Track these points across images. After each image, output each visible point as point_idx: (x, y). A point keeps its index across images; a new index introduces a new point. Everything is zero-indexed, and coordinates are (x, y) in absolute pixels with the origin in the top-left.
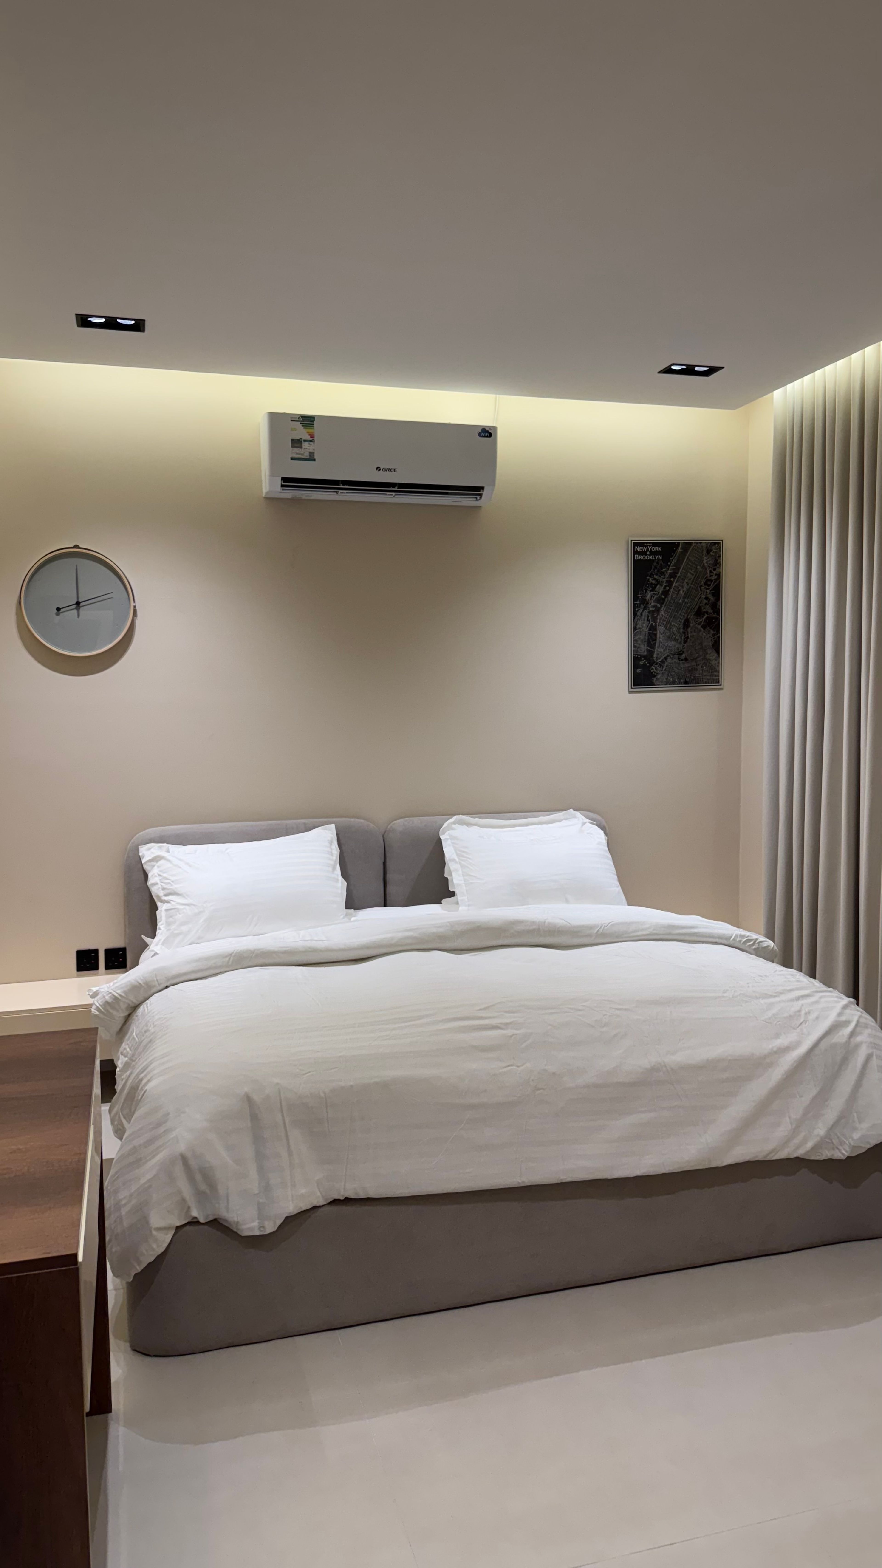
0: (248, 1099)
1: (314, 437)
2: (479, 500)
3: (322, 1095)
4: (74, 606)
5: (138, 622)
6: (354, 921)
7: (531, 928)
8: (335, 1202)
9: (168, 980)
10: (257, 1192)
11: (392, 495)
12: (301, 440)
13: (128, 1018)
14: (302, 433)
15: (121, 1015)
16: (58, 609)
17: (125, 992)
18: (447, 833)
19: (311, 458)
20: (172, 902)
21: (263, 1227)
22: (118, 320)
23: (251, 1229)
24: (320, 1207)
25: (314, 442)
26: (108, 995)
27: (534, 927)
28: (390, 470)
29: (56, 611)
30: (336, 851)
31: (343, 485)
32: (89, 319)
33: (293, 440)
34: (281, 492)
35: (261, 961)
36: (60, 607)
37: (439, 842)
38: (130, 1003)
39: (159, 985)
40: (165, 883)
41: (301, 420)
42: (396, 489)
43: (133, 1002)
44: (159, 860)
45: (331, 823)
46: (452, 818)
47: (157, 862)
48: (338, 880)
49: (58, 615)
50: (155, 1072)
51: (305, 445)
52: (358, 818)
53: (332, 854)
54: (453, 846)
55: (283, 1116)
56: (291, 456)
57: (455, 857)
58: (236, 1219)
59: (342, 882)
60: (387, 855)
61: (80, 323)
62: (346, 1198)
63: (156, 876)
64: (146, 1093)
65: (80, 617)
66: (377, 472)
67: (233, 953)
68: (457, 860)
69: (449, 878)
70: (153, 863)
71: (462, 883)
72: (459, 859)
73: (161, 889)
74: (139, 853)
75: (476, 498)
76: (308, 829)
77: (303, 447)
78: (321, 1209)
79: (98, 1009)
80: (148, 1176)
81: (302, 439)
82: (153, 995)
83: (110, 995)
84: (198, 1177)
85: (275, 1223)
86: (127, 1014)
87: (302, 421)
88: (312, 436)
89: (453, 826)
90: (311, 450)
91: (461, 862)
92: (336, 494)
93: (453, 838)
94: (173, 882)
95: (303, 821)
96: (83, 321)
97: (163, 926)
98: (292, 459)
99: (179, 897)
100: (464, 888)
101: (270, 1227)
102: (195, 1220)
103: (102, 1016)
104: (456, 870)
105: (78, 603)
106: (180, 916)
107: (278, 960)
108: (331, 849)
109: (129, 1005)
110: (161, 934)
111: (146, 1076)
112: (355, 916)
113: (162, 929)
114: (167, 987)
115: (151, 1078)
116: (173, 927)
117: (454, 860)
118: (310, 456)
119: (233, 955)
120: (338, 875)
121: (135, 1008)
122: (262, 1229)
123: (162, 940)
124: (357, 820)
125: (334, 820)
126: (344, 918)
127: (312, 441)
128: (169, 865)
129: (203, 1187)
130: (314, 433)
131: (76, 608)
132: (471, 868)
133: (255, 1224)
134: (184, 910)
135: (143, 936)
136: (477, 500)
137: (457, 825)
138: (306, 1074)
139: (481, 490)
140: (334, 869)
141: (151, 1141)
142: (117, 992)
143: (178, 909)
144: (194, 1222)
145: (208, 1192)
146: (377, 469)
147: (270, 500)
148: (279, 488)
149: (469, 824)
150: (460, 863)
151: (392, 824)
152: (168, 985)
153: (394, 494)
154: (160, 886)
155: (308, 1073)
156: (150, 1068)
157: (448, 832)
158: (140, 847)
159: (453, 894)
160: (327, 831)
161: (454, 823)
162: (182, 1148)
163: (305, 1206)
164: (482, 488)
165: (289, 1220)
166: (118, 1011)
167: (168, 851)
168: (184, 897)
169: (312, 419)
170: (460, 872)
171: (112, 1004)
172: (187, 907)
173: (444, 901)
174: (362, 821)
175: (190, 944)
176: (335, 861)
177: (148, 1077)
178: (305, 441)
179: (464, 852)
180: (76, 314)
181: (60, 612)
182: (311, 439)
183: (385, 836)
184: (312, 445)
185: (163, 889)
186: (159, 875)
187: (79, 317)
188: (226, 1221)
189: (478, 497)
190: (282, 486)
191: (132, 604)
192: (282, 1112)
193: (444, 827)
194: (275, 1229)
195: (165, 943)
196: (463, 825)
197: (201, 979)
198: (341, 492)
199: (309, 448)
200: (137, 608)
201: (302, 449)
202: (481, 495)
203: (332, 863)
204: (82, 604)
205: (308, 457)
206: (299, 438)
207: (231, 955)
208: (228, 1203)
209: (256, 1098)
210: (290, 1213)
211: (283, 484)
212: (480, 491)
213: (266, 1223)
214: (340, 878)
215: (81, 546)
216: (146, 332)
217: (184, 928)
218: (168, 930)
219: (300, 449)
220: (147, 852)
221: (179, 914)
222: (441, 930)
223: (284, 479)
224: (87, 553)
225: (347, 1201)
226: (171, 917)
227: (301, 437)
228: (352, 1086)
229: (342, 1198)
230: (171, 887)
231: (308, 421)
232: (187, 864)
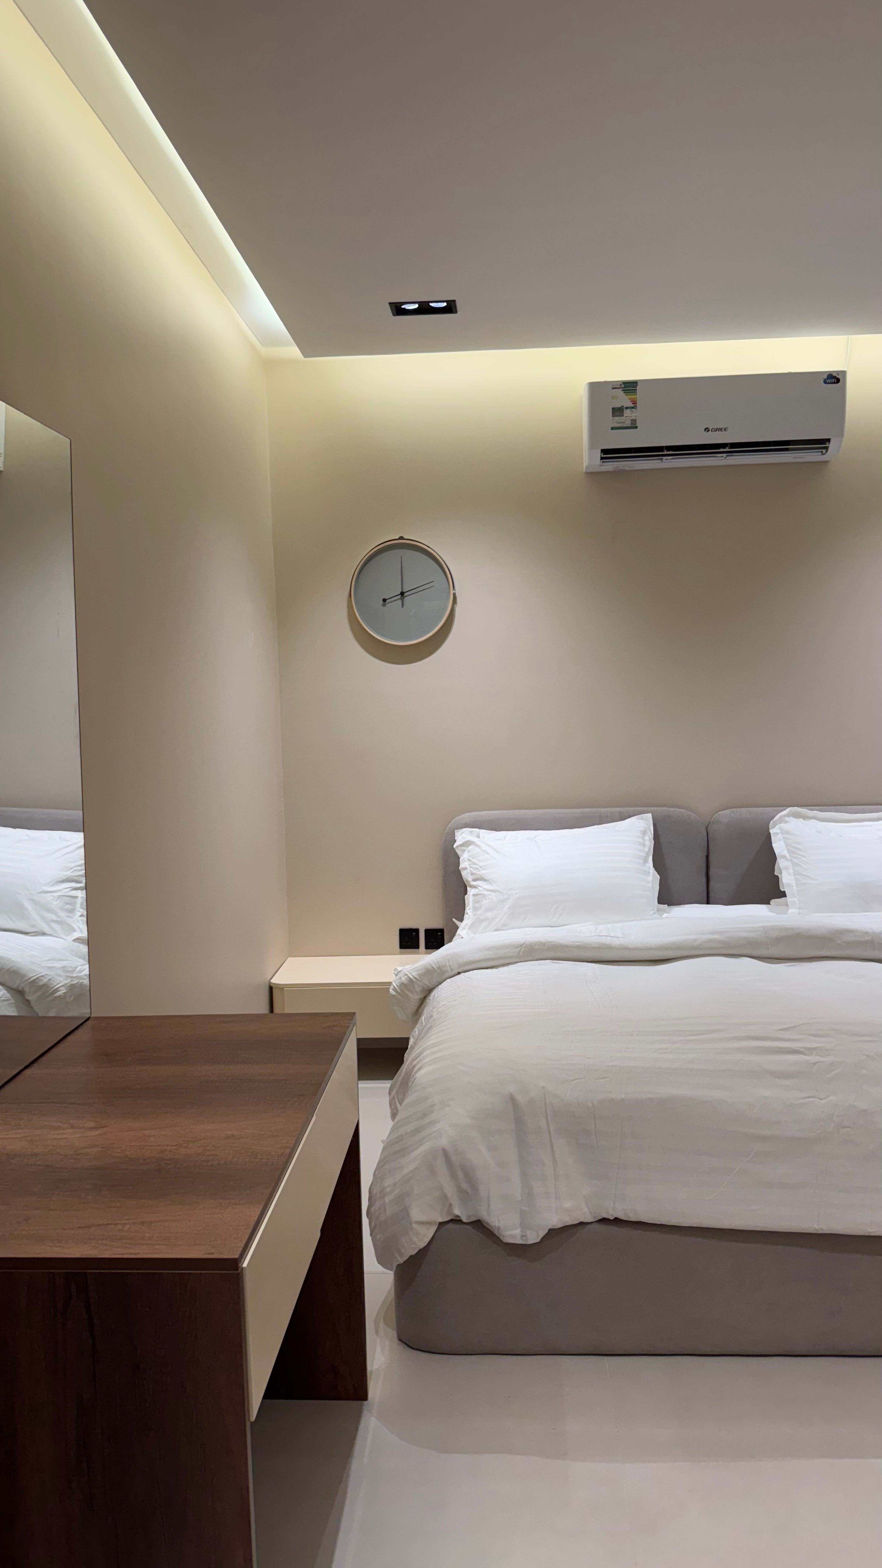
0: (512, 1099)
1: (636, 403)
2: (824, 454)
3: (590, 1105)
4: (400, 596)
5: (458, 609)
6: (666, 918)
7: (862, 939)
8: (604, 1221)
9: (460, 966)
10: (520, 1199)
11: (723, 456)
12: (622, 408)
13: (423, 1001)
14: (624, 400)
15: (416, 997)
16: (384, 600)
17: (420, 975)
18: (777, 826)
19: (633, 426)
20: (479, 888)
21: (525, 1236)
22: (431, 304)
23: (513, 1236)
24: (587, 1223)
25: (636, 408)
26: (404, 976)
27: (867, 938)
28: (721, 430)
29: (382, 602)
30: (649, 843)
31: (667, 451)
32: (402, 307)
33: (613, 409)
34: (601, 465)
35: (552, 954)
36: (386, 598)
37: (769, 837)
38: (425, 987)
39: (452, 970)
40: (473, 868)
41: (623, 386)
42: (727, 449)
43: (428, 986)
44: (470, 845)
45: (647, 812)
46: (785, 810)
47: (467, 847)
48: (649, 873)
49: (384, 605)
50: (425, 1061)
51: (627, 413)
52: (679, 807)
53: (644, 845)
54: (785, 842)
55: (548, 1123)
56: (612, 426)
57: (786, 853)
58: (497, 1225)
59: (654, 876)
60: (711, 847)
61: (395, 313)
62: (616, 1219)
63: (465, 861)
64: (416, 1080)
65: (404, 607)
66: (706, 433)
67: (524, 944)
68: (788, 857)
69: (779, 876)
70: (463, 848)
71: (793, 883)
72: (790, 856)
73: (469, 874)
74: (455, 837)
75: (822, 452)
76: (622, 818)
77: (625, 415)
78: (588, 1227)
79: (395, 989)
80: (411, 1167)
81: (623, 406)
82: (445, 980)
83: (406, 977)
84: (460, 1175)
85: (538, 1235)
86: (422, 996)
87: (623, 388)
88: (634, 403)
89: (787, 819)
90: (633, 418)
91: (792, 859)
92: (660, 461)
93: (784, 832)
94: (481, 867)
95: (617, 809)
96: (398, 310)
97: (470, 910)
98: (612, 429)
99: (486, 882)
100: (795, 888)
101: (533, 1238)
102: (457, 1218)
103: (400, 997)
104: (787, 868)
105: (402, 594)
106: (486, 902)
107: (569, 955)
108: (644, 839)
109: (423, 988)
110: (468, 919)
111: (418, 1063)
112: (668, 913)
113: (469, 914)
114: (459, 973)
115: (422, 1066)
116: (479, 912)
117: (784, 857)
118: (632, 424)
119: (524, 946)
120: (649, 868)
121: (430, 991)
122: (525, 1238)
123: (469, 925)
124: (677, 809)
125: (652, 809)
126: (654, 914)
127: (634, 407)
128: (478, 850)
129: (465, 1186)
130: (636, 398)
131: (400, 599)
132: (804, 866)
133: (517, 1232)
134: (490, 896)
135: (454, 919)
136: (823, 454)
137: (791, 818)
138: (573, 1080)
139: (827, 443)
140: (646, 861)
141: (417, 1131)
142: (413, 974)
143: (484, 894)
144: (457, 1221)
145: (470, 1191)
146: (705, 430)
147: (591, 475)
148: (598, 460)
149: (805, 817)
150: (791, 861)
151: (716, 815)
152: (460, 971)
153: (725, 455)
154: (469, 871)
155: (576, 1080)
156: (422, 1056)
157: (781, 825)
158: (455, 831)
159: (783, 895)
160: (640, 821)
161: (788, 815)
162: (444, 1142)
163: (569, 1220)
164: (829, 440)
165: (553, 1233)
166: (412, 992)
167: (478, 837)
168: (490, 883)
169: (635, 385)
170: (791, 871)
171: (408, 985)
172: (493, 893)
173: (773, 902)
174: (683, 810)
175: (495, 930)
176: (647, 854)
177: (420, 1065)
178: (627, 408)
179: (795, 848)
180: (390, 303)
181: (386, 602)
182: (633, 405)
183: (709, 828)
184: (635, 412)
185: (472, 874)
186: (469, 860)
187: (393, 305)
188: (488, 1224)
189: (824, 451)
190: (602, 458)
191: (452, 592)
192: (547, 1119)
193: (775, 819)
194: (538, 1240)
195: (471, 927)
196: (798, 818)
197: (492, 967)
198: (666, 459)
199: (630, 415)
200: (457, 595)
201: (624, 418)
202: (827, 448)
203: (643, 854)
204: (406, 594)
205: (630, 425)
206: (620, 407)
207: (522, 945)
208: (489, 1206)
209: (521, 1099)
210: (554, 1226)
211: (603, 456)
212: (825, 444)
213: (528, 1233)
214: (652, 870)
215: (405, 538)
216: (458, 313)
217: (490, 915)
218: (474, 915)
219: (621, 418)
220: (462, 836)
221: (486, 899)
222: (752, 935)
223: (604, 451)
224: (414, 545)
225: (617, 1221)
226: (478, 902)
227: (623, 405)
228: (622, 1100)
229: (612, 1218)
230: (479, 873)
231: (630, 387)
232: (495, 850)
